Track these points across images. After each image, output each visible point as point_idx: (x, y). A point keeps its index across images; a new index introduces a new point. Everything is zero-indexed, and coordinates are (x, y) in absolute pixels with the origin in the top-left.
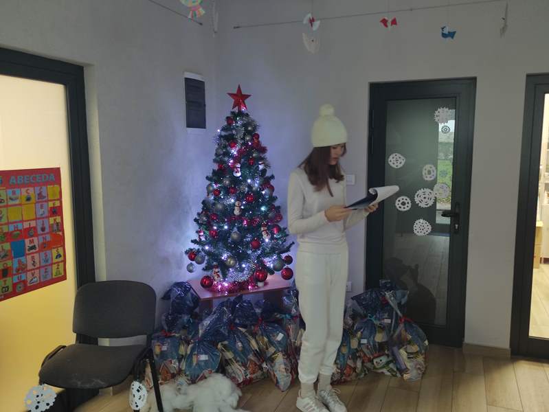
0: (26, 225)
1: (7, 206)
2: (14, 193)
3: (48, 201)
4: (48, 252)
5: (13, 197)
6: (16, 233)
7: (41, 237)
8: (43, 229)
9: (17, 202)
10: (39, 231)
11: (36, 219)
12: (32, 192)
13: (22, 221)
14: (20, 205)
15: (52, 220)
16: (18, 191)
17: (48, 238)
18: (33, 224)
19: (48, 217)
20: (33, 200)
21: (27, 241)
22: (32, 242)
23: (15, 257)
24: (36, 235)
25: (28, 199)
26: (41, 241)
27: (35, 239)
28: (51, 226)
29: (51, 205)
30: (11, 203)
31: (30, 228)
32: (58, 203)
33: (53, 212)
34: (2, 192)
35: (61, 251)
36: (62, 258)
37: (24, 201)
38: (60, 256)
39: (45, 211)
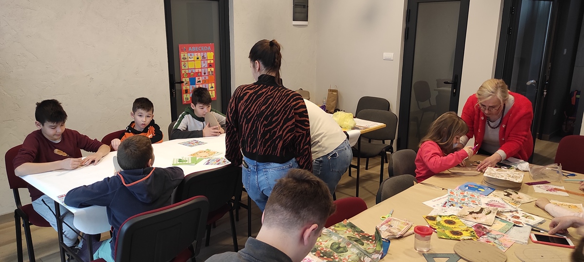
0: (197, 71)
1: (188, 61)
2: (191, 55)
3: (207, 60)
4: (207, 85)
5: (190, 57)
6: (191, 74)
7: (203, 77)
8: (205, 74)
9: (192, 59)
10: (203, 74)
11: (201, 68)
12: (200, 55)
13: (195, 69)
14: (194, 61)
15: (209, 69)
16: (192, 54)
17: (207, 78)
18: (200, 70)
19: (207, 68)
20: (200, 59)
21: (197, 78)
22: (199, 79)
23: (191, 85)
24: (201, 76)
25: (198, 58)
26: (203, 79)
27: (201, 77)
28: (209, 72)
29: (209, 62)
30: (189, 60)
31: (199, 72)
32: (212, 61)
33: (210, 65)
34: (186, 55)
35: (213, 85)
36: (214, 89)
37: (196, 59)
38: (213, 87)
39: (206, 65)
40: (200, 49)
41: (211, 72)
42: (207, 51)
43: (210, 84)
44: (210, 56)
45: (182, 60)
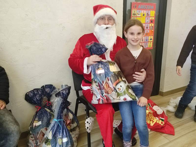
1: (136, 17)
3: (150, 17)
4: (148, 37)
5: (139, 13)
7: (146, 31)
8: (147, 28)
9: (140, 15)
11: (145, 23)
12: (145, 12)
15: (150, 25)
16: (140, 11)
17: (148, 31)
18: (144, 25)
19: (149, 23)
20: (145, 15)
32: (153, 18)
33: (151, 21)
34: (136, 11)
35: (152, 37)
36: (152, 40)
37: (142, 16)
38: (152, 39)
39: (148, 21)
40: (147, 7)
41: (151, 27)
42: (151, 9)
43: (150, 37)
44: (153, 13)
45: (133, 15)
